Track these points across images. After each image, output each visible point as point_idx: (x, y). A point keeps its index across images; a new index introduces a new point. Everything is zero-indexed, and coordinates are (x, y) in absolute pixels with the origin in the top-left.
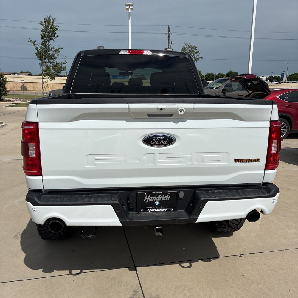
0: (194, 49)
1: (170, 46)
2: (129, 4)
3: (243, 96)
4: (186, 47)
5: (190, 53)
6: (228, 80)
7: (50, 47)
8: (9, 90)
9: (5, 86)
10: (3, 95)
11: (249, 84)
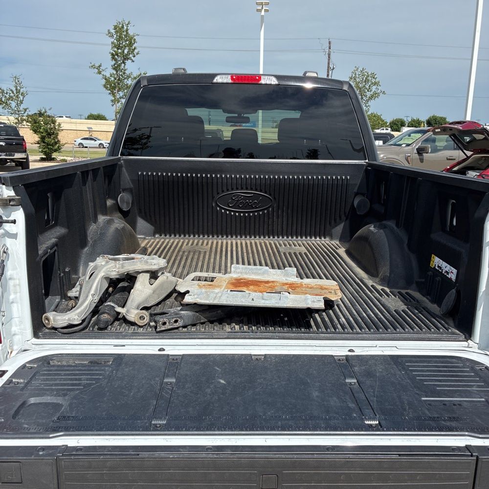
0: (370, 78)
1: (330, 72)
2: (262, 3)
3: (454, 159)
4: (357, 73)
5: (364, 84)
6: (428, 131)
7: (127, 72)
8: (64, 143)
9: (58, 137)
10: (55, 152)
11: (468, 139)
